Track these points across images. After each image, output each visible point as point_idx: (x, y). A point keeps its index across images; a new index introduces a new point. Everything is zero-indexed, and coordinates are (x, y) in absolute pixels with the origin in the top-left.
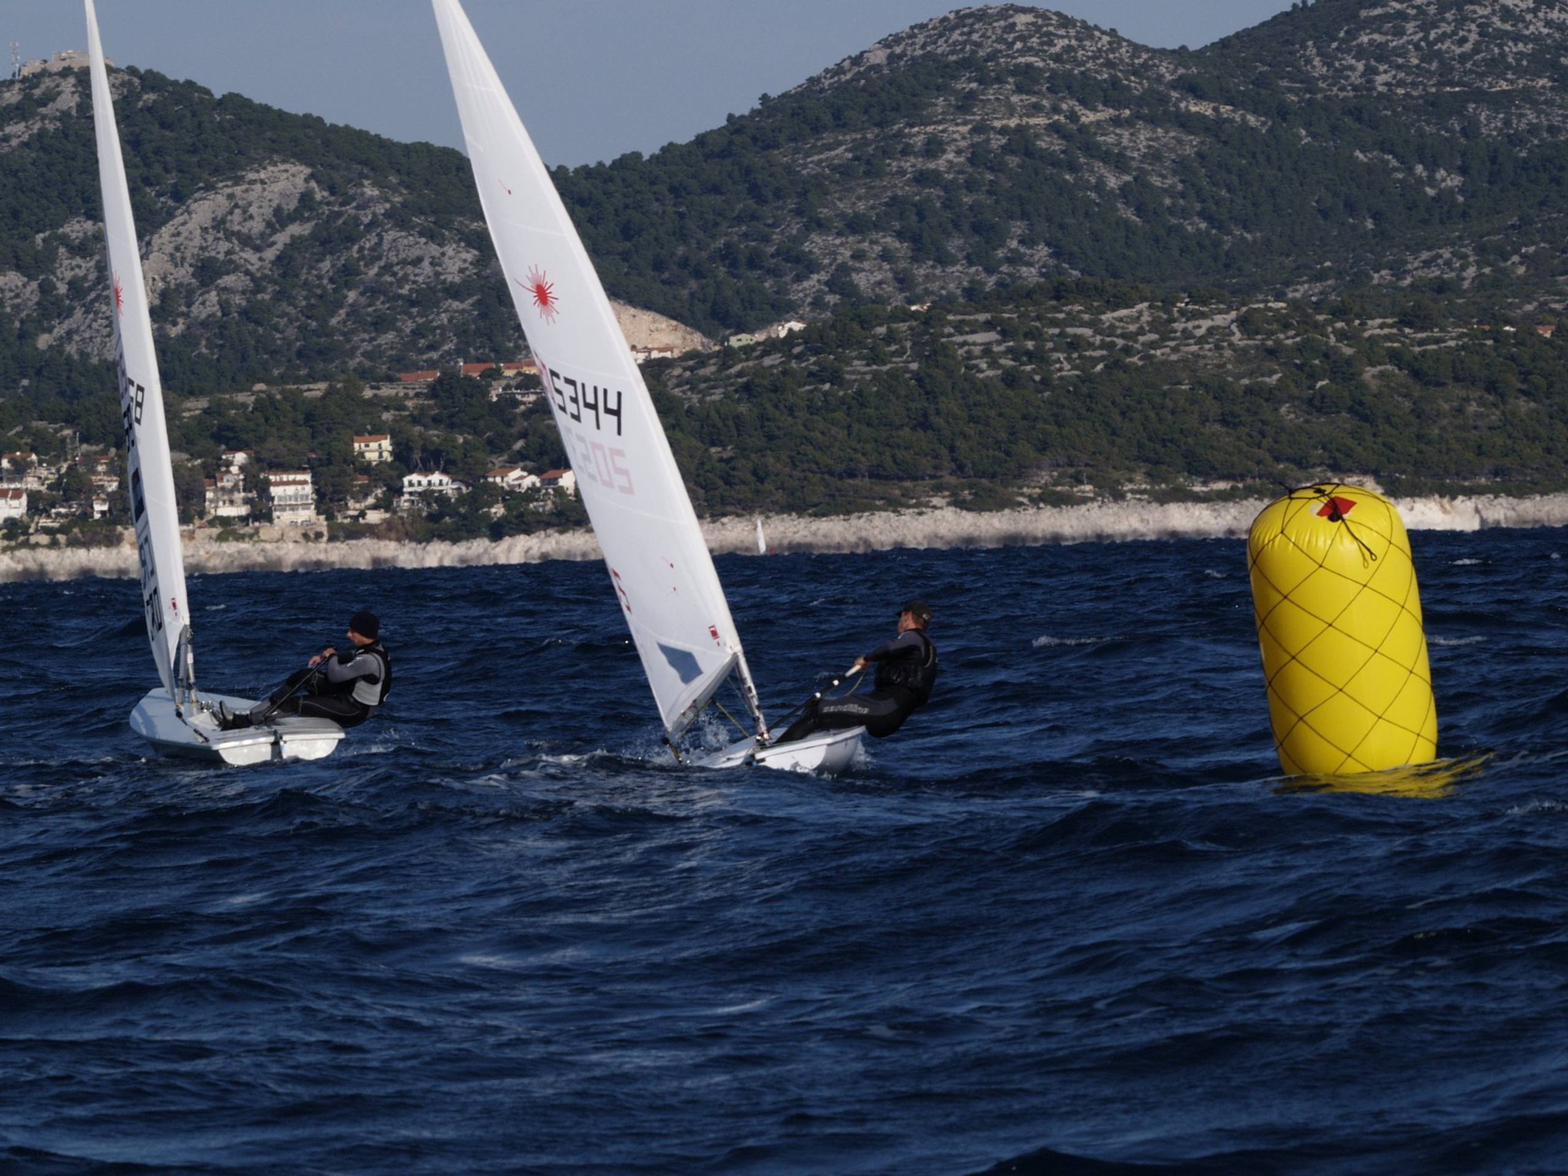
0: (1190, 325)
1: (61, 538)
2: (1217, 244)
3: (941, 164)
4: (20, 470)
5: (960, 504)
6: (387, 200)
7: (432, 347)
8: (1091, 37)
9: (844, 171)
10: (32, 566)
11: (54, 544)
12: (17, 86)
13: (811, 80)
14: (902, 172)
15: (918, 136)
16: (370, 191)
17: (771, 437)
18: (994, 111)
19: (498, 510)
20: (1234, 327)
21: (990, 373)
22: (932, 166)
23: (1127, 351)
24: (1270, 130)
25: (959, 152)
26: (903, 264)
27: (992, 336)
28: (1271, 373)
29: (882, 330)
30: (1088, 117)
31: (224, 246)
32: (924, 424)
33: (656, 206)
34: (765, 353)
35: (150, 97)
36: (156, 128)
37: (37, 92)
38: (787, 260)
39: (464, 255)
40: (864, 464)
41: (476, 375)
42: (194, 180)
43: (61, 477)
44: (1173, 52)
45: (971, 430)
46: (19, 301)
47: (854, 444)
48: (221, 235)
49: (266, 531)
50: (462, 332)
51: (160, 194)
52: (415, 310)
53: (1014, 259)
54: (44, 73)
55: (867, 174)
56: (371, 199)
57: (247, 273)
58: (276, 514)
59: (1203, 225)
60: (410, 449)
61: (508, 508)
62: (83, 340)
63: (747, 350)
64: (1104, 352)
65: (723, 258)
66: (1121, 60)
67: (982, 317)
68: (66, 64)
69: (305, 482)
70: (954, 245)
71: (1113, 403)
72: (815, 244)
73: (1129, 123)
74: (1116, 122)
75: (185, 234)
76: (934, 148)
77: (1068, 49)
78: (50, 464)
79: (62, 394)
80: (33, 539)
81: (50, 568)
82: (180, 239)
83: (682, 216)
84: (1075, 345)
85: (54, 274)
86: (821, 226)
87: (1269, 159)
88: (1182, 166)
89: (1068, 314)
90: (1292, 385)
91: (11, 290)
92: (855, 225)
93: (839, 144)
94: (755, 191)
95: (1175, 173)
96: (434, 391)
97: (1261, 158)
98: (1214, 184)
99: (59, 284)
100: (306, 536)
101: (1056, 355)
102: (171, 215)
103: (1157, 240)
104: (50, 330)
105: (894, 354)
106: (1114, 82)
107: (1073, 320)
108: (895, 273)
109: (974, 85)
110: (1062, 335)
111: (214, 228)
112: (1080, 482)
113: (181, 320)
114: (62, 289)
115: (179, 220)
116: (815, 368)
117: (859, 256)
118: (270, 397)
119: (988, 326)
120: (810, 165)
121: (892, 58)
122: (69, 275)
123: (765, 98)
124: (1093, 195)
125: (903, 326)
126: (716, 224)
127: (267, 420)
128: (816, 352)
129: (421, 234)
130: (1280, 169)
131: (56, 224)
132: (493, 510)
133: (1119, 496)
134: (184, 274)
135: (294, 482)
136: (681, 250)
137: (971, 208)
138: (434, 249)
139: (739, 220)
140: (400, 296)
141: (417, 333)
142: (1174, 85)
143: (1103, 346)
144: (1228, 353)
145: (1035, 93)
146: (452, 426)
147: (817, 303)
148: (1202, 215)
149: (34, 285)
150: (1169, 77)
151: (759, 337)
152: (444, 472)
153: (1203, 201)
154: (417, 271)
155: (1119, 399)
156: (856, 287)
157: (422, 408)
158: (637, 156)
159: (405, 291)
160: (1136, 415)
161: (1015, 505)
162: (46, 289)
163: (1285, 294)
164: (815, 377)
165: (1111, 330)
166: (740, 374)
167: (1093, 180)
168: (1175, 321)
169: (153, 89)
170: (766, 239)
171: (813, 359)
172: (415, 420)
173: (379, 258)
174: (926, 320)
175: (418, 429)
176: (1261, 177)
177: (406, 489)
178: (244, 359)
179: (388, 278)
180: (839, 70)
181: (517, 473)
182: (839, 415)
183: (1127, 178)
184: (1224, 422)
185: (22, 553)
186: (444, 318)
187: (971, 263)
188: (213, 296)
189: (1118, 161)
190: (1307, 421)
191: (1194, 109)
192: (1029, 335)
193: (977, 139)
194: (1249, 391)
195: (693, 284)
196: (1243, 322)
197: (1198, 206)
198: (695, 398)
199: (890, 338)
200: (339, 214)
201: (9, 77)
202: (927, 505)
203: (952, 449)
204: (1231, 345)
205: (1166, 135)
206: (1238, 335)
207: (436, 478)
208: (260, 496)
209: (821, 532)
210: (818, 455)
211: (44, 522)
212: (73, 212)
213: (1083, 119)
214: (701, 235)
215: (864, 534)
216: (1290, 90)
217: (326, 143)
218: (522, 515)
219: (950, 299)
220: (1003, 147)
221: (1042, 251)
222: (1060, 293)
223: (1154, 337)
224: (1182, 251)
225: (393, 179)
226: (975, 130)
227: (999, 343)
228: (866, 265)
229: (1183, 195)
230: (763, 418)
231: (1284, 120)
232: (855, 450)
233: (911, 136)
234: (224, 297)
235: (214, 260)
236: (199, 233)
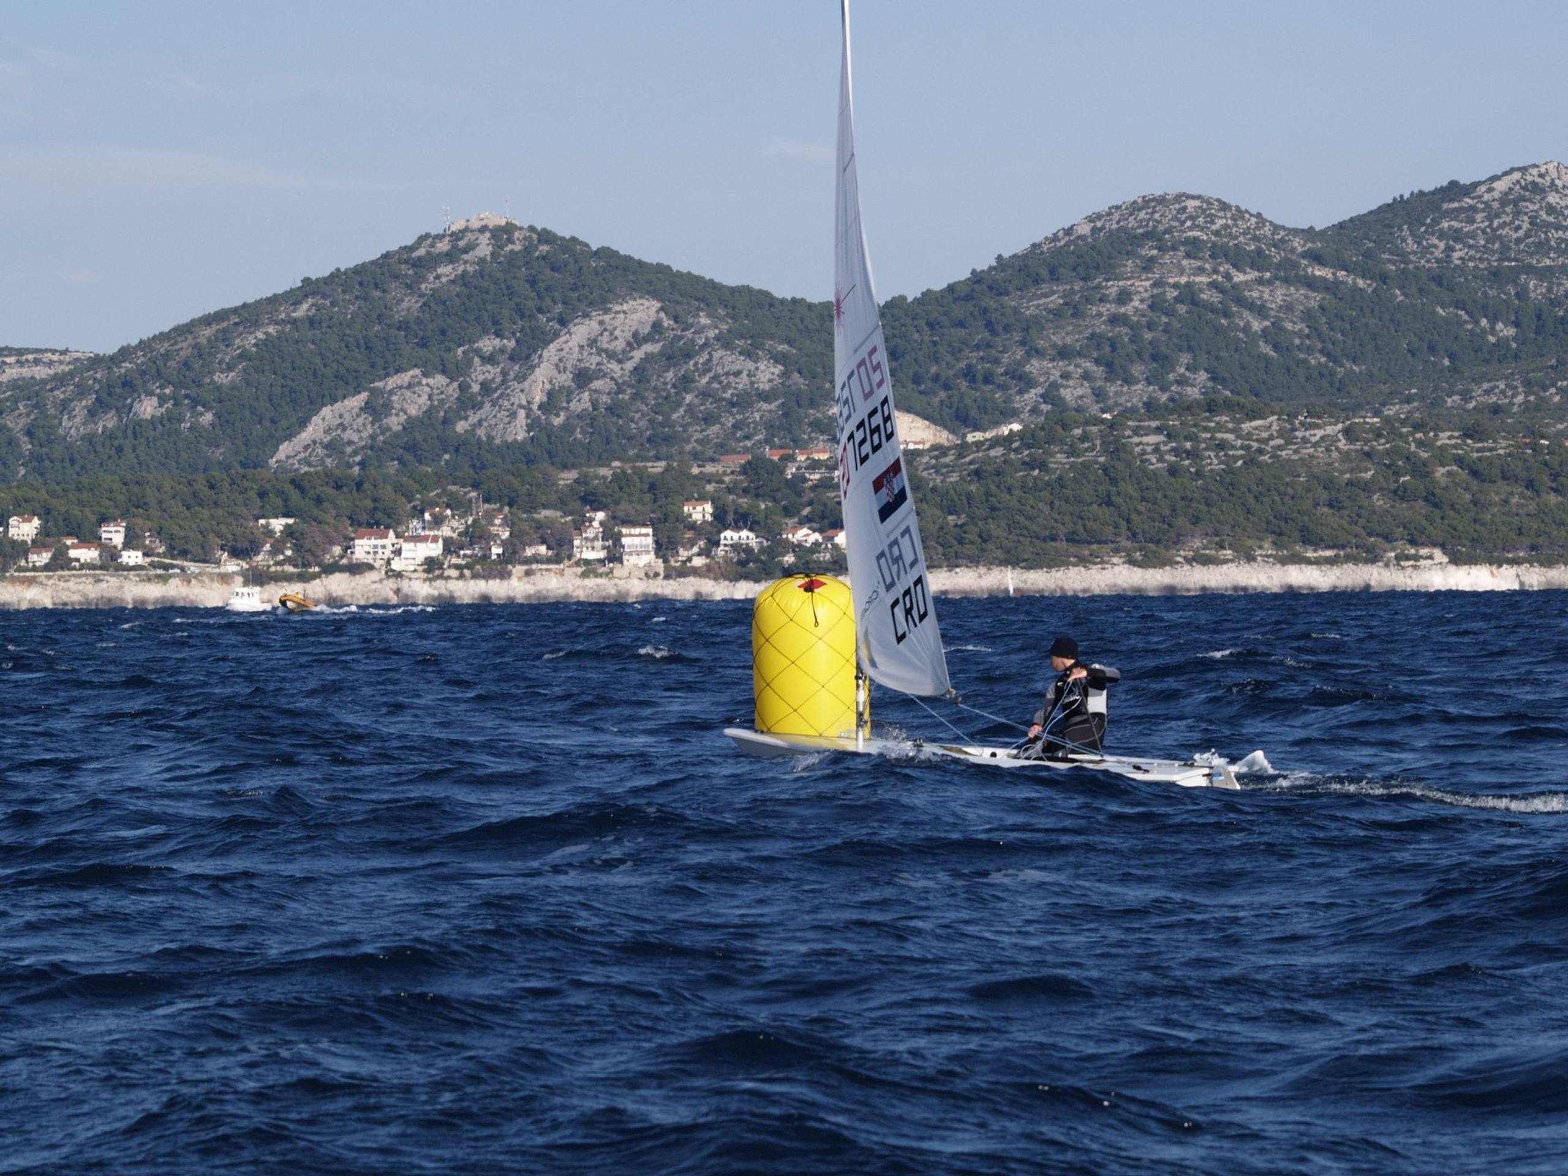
0: (1308, 433)
1: (467, 572)
2: (1332, 374)
3: (1128, 309)
4: (438, 521)
5: (1132, 562)
6: (717, 327)
7: (747, 437)
8: (1243, 218)
9: (1056, 314)
10: (445, 592)
11: (462, 576)
12: (447, 239)
13: (1034, 246)
14: (1100, 315)
15: (1113, 288)
16: (704, 320)
17: (993, 509)
18: (1170, 272)
19: (789, 559)
20: (1340, 436)
21: (1159, 465)
22: (1122, 310)
23: (1260, 451)
24: (1375, 291)
25: (1142, 301)
26: (1099, 383)
27: (1161, 438)
28: (1367, 470)
29: (1078, 432)
30: (1239, 277)
31: (595, 359)
32: (1109, 503)
33: (916, 336)
34: (991, 447)
35: (544, 248)
36: (548, 271)
37: (461, 244)
38: (1013, 378)
39: (772, 370)
40: (1062, 531)
41: (776, 458)
42: (575, 310)
43: (468, 527)
44: (1303, 231)
45: (1142, 507)
46: (443, 396)
47: (1056, 516)
48: (593, 351)
49: (619, 571)
50: (769, 426)
51: (549, 320)
52: (735, 410)
53: (1182, 382)
54: (467, 229)
55: (1073, 315)
56: (704, 327)
57: (612, 379)
58: (625, 557)
59: (1323, 360)
60: (726, 512)
61: (797, 557)
62: (490, 426)
63: (978, 444)
64: (1242, 452)
65: (965, 375)
66: (1265, 236)
67: (1154, 424)
68: (483, 223)
69: (647, 535)
70: (1137, 370)
71: (1249, 490)
72: (1034, 366)
73: (1270, 282)
74: (1260, 281)
75: (566, 350)
76: (1124, 297)
77: (1226, 227)
78: (461, 517)
79: (474, 466)
80: (446, 573)
81: (457, 594)
82: (563, 354)
83: (935, 343)
84: (1222, 446)
85: (470, 377)
86: (1039, 353)
87: (1372, 311)
88: (1308, 316)
89: (1218, 423)
90: (1381, 479)
91: (438, 388)
92: (1064, 353)
93: (1053, 293)
94: (989, 325)
95: (1303, 321)
96: (744, 470)
97: (1367, 311)
98: (1332, 329)
99: (473, 385)
100: (647, 575)
101: (1207, 454)
102: (556, 335)
103: (1288, 370)
104: (466, 418)
105: (1086, 450)
106: (1259, 252)
107: (1220, 427)
108: (1093, 389)
109: (1155, 252)
110: (1212, 438)
111: (588, 346)
112: (1223, 548)
113: (562, 414)
114: (476, 388)
115: (563, 339)
116: (1027, 459)
117: (1065, 376)
118: (623, 472)
119: (1158, 430)
120: (1031, 308)
121: (1094, 230)
122: (481, 378)
123: (999, 258)
124: (1241, 335)
125: (1094, 429)
126: (960, 350)
127: (621, 488)
128: (1029, 447)
129: (741, 353)
130: (1380, 319)
131: (471, 342)
132: (786, 559)
133: (1250, 559)
134: (565, 379)
135: (640, 535)
136: (934, 369)
137: (1151, 343)
138: (750, 365)
139: (978, 347)
140: (724, 399)
141: (736, 427)
142: (1303, 255)
143: (1242, 448)
144: (1335, 455)
145: (1200, 259)
146: (757, 496)
147: (1034, 411)
148: (1322, 352)
149: (456, 384)
150: (1300, 249)
151: (988, 435)
152: (751, 530)
153: (1323, 342)
154: (737, 380)
155: (1254, 487)
156: (1063, 399)
157: (735, 482)
158: (903, 298)
159: (727, 395)
160: (1265, 500)
161: (1172, 563)
162: (463, 388)
163: (1381, 412)
164: (1029, 465)
165: (1249, 436)
166: (971, 463)
167: (1242, 324)
168: (1296, 430)
169: (547, 242)
170: (997, 361)
171: (1026, 452)
172: (730, 491)
173: (709, 370)
174: (1112, 425)
175: (731, 497)
176: (1366, 325)
177: (723, 542)
178: (608, 442)
179: (715, 385)
180: (1055, 238)
181: (805, 531)
182: (1045, 494)
183: (1267, 323)
184: (1331, 506)
185: (439, 583)
186: (757, 416)
187: (1149, 383)
188: (586, 396)
189: (1261, 311)
190: (1393, 507)
191: (1318, 273)
192: (1186, 438)
193: (1155, 291)
194: (1350, 483)
195: (943, 394)
196: (1347, 432)
197: (1319, 346)
198: (939, 479)
199: (1084, 438)
200: (681, 337)
201: (441, 232)
202: (1107, 563)
203: (1128, 521)
204: (1337, 449)
205: (1297, 293)
206: (1343, 441)
207: (745, 533)
208: (615, 545)
209: (1029, 582)
210: (1028, 523)
211: (455, 561)
212: (485, 332)
213: (1236, 279)
214: (949, 358)
215: (1060, 583)
216: (1389, 261)
217: (673, 285)
218: (807, 563)
219: (1133, 410)
220: (1175, 298)
221: (1202, 376)
222: (1211, 407)
223: (1281, 442)
224: (1307, 378)
225: (721, 312)
226: (1155, 285)
227: (1165, 443)
228: (1071, 383)
229: (1308, 337)
230: (988, 494)
231: (1385, 283)
232: (1056, 521)
233: (1107, 288)
234: (595, 396)
235: (588, 369)
236: (577, 349)
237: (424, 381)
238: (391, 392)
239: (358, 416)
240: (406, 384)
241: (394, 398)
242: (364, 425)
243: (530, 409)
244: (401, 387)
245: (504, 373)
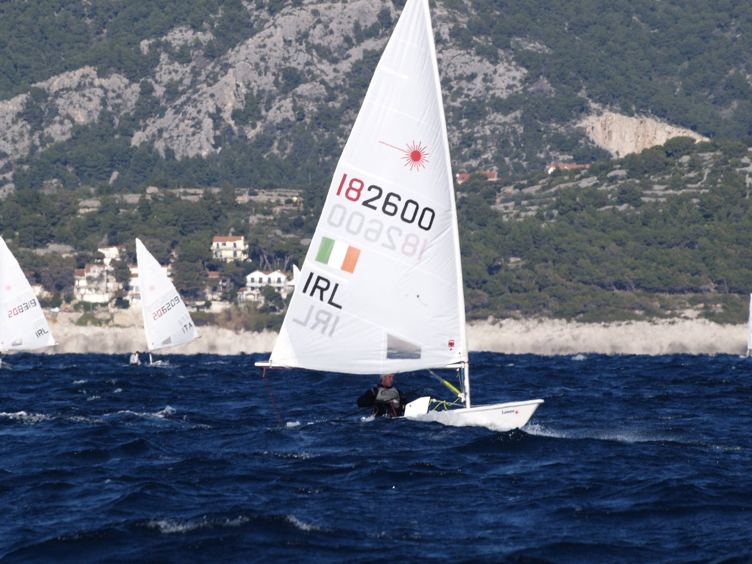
31: (304, 57)
39: (514, 73)
46: (119, 101)
48: (303, 47)
50: (501, 143)
57: (323, 82)
62: (171, 137)
75: (270, 45)
82: (265, 50)
85: (154, 77)
91: (114, 91)
99: (156, 87)
104: (144, 128)
111: (297, 41)
113: (259, 124)
114: (159, 91)
115: (267, 32)
122: (166, 78)
129: (478, 53)
131: (158, 34)
134: (266, 82)
138: (487, 66)
149: (136, 87)
154: (470, 86)
162: (145, 90)
186: (488, 130)
188: (287, 103)
212: (176, 21)
234: (299, 103)
235: (295, 69)
236: (281, 44)
237: (97, 82)
238: (57, 95)
239: (14, 122)
240: (75, 85)
241: (60, 102)
242: (21, 135)
243: (221, 118)
244: (68, 89)
245: (195, 73)
